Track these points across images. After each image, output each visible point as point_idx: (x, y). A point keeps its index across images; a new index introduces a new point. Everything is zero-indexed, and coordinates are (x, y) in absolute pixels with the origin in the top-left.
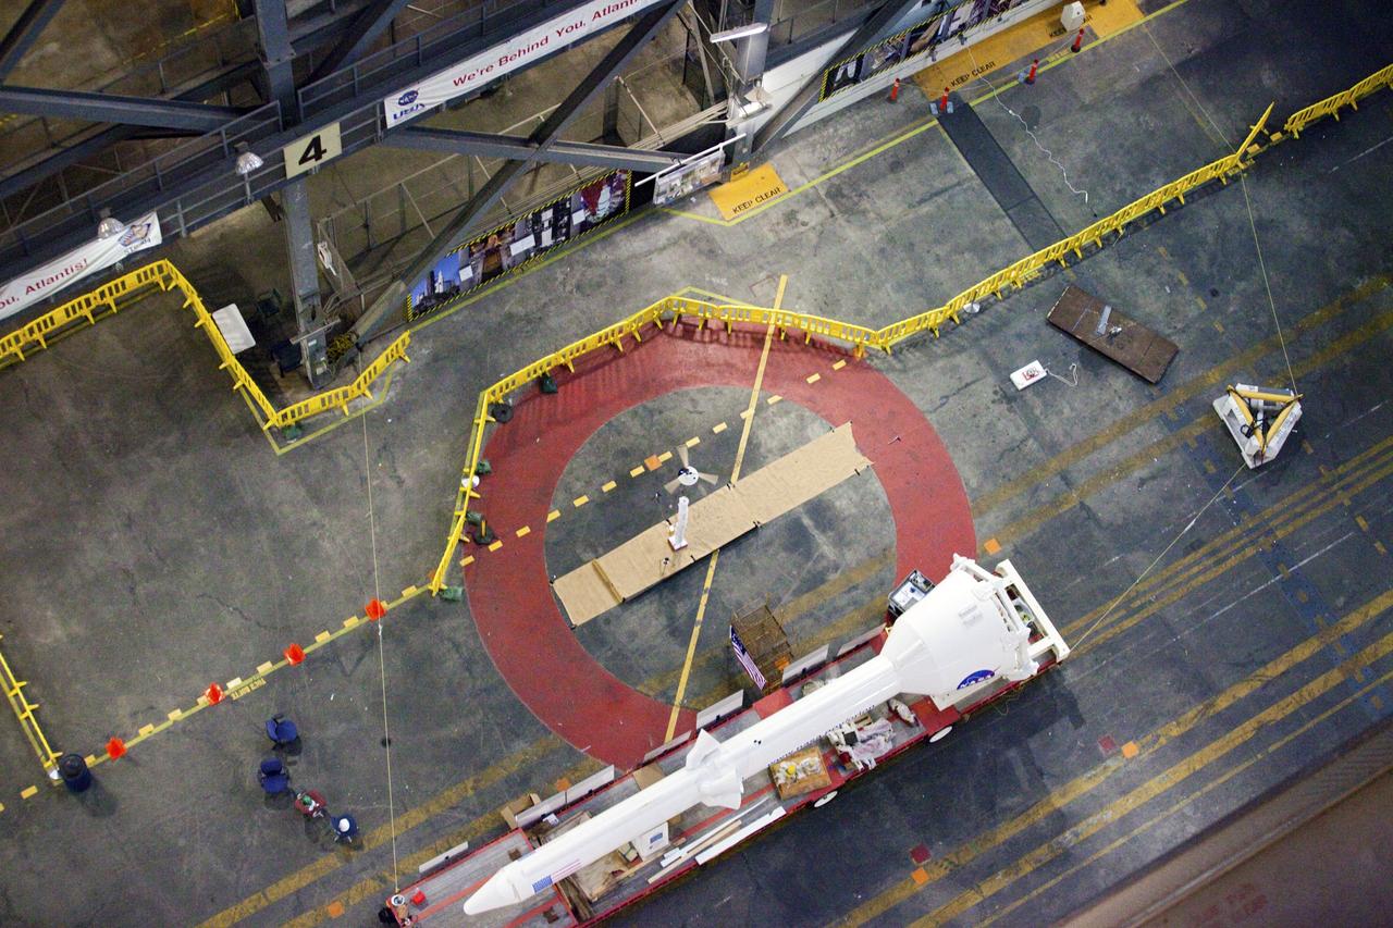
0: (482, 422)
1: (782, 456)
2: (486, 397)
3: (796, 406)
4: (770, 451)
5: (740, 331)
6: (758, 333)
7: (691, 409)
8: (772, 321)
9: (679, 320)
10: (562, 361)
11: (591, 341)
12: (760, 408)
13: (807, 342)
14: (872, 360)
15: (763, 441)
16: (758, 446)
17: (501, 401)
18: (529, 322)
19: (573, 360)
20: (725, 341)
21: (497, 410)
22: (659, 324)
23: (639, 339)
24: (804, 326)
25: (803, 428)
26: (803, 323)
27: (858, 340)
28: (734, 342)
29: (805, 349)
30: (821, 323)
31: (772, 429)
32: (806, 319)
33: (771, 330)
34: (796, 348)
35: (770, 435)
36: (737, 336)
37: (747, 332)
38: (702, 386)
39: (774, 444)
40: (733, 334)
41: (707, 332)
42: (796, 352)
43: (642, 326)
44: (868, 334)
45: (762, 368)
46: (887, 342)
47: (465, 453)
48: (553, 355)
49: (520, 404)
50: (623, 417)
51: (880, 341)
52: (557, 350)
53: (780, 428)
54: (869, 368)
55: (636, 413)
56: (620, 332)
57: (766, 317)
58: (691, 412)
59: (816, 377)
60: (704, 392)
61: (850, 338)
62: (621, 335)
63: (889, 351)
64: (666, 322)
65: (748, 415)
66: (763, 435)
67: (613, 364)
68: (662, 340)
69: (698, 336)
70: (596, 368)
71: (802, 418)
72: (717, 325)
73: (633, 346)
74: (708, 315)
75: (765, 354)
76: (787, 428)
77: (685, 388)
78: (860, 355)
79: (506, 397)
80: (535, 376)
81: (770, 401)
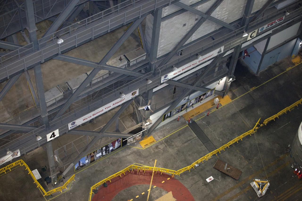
0: (91, 193)
1: (157, 199)
2: (92, 188)
3: (159, 188)
4: (154, 198)
5: (147, 172)
6: (151, 172)
7: (137, 189)
8: (154, 170)
9: (133, 170)
10: (108, 180)
11: (114, 175)
12: (152, 188)
13: (161, 174)
14: (176, 178)
15: (153, 196)
16: (152, 197)
17: (95, 189)
18: (101, 171)
19: (111, 180)
20: (144, 174)
21: (94, 191)
22: (129, 171)
23: (125, 175)
24: (161, 171)
25: (161, 193)
26: (160, 170)
27: (172, 173)
28: (145, 174)
29: (161, 176)
30: (164, 170)
31: (154, 193)
32: (161, 169)
33: (153, 172)
34: (159, 175)
35: (154, 195)
36: (146, 173)
37: (148, 172)
38: (139, 184)
39: (155, 196)
40: (145, 173)
41: (140, 173)
43: (126, 172)
44: (175, 172)
45: (152, 180)
46: (179, 173)
47: (88, 197)
48: (106, 179)
49: (99, 189)
50: (122, 192)
51: (177, 173)
52: (107, 177)
53: (156, 193)
54: (175, 179)
55: (125, 191)
56: (121, 173)
57: (152, 169)
58: (137, 190)
59: (164, 182)
60: (139, 186)
61: (171, 173)
62: (121, 174)
63: (179, 175)
64: (131, 171)
65: (149, 190)
66: (153, 195)
67: (119, 180)
68: (130, 174)
69: (138, 174)
70: (115, 181)
71: (161, 191)
72: (142, 171)
73: (123, 176)
74: (140, 169)
75: (152, 177)
76: (158, 193)
77: (135, 185)
78: (173, 176)
79: (96, 188)
80: (102, 183)
81: (154, 187)
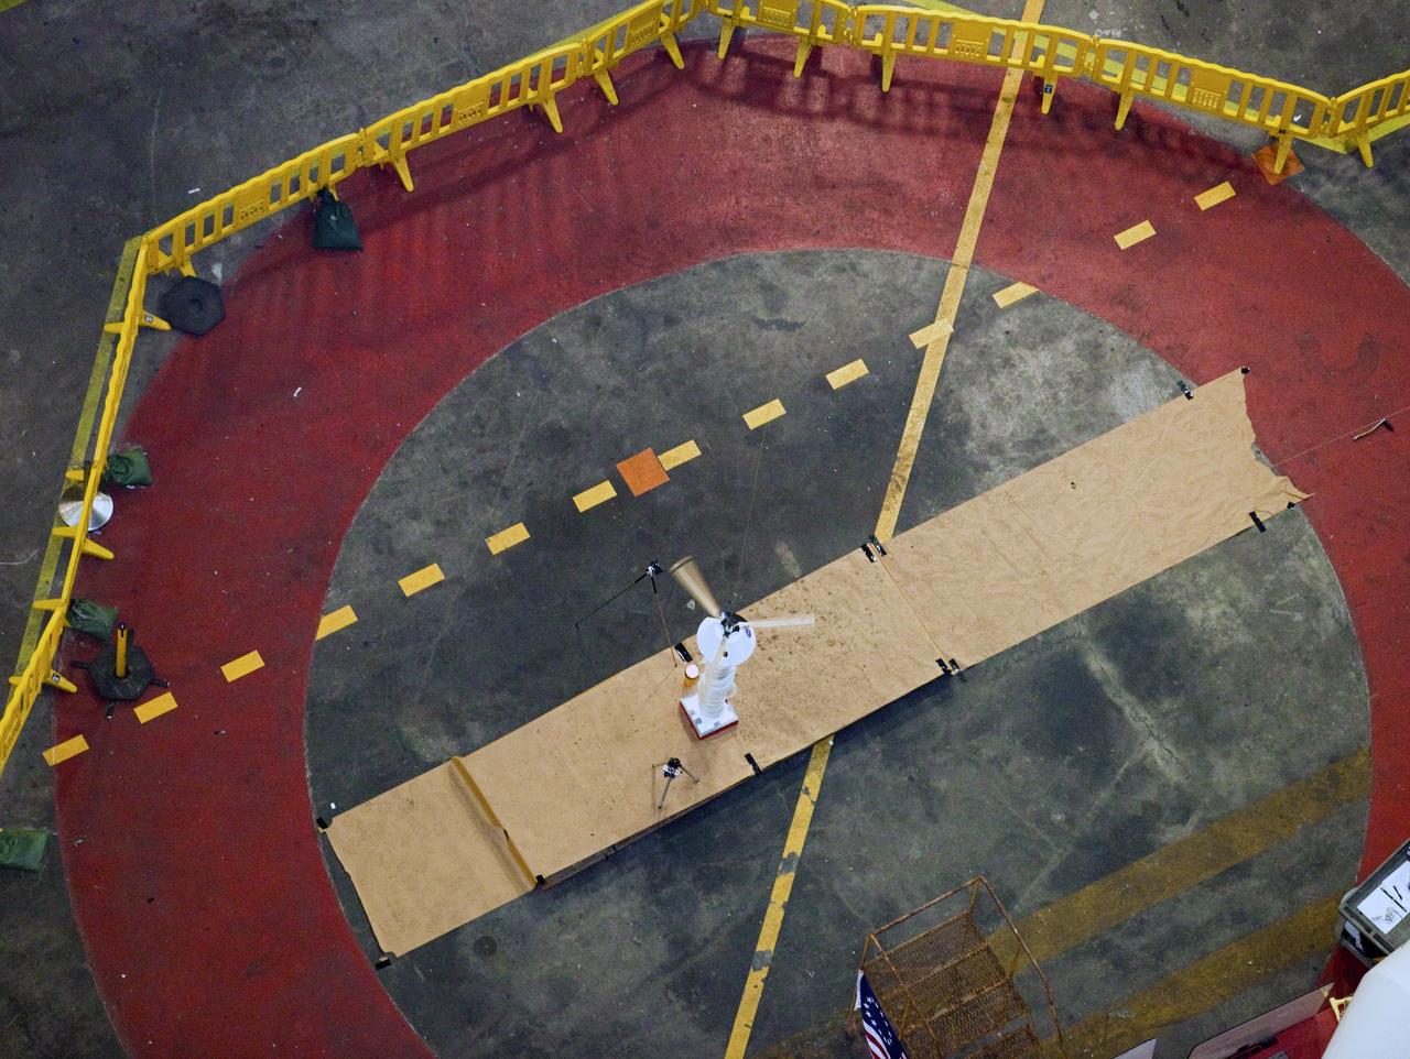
0: (126, 330)
1: (1031, 465)
2: (143, 256)
3: (1080, 317)
4: (995, 448)
5: (918, 85)
6: (971, 92)
7: (762, 315)
8: (1015, 60)
9: (736, 47)
10: (380, 155)
11: (469, 99)
12: (972, 317)
13: (1119, 123)
14: (1315, 185)
15: (975, 421)
16: (961, 430)
17: (188, 271)
18: (284, 33)
19: (411, 155)
20: (870, 114)
21: (170, 294)
22: (675, 54)
23: (613, 99)
24: (1113, 74)
25: (1098, 384)
26: (1109, 65)
27: (1274, 122)
28: (897, 117)
29: (1113, 145)
30: (1165, 67)
31: (1002, 381)
32: (1119, 55)
33: (1011, 85)
34: (1086, 141)
35: (998, 401)
36: (908, 100)
37: (939, 88)
38: (799, 246)
39: (1005, 427)
40: (898, 93)
41: (820, 84)
42: (1085, 154)
43: (623, 60)
44: (1306, 109)
45: (979, 199)
46: (1365, 128)
47: (71, 425)
48: (353, 136)
49: (246, 281)
50: (561, 332)
51: (1343, 127)
52: (362, 121)
53: (1029, 382)
54: (1306, 207)
55: (596, 322)
56: (558, 74)
57: (999, 43)
58: (762, 324)
59: (1143, 231)
60: (803, 262)
61: (1251, 116)
62: (559, 84)
63: (1370, 162)
64: (695, 49)
65: (933, 338)
66: (976, 401)
67: (533, 170)
68: (681, 102)
69: (790, 97)
70: (477, 183)
71: (1093, 351)
72: (850, 64)
73: (593, 119)
74: (822, 32)
75: (992, 153)
76: (1048, 383)
77: (749, 253)
78: (1278, 169)
79: (203, 258)
80: (295, 197)
81: (1003, 298)
